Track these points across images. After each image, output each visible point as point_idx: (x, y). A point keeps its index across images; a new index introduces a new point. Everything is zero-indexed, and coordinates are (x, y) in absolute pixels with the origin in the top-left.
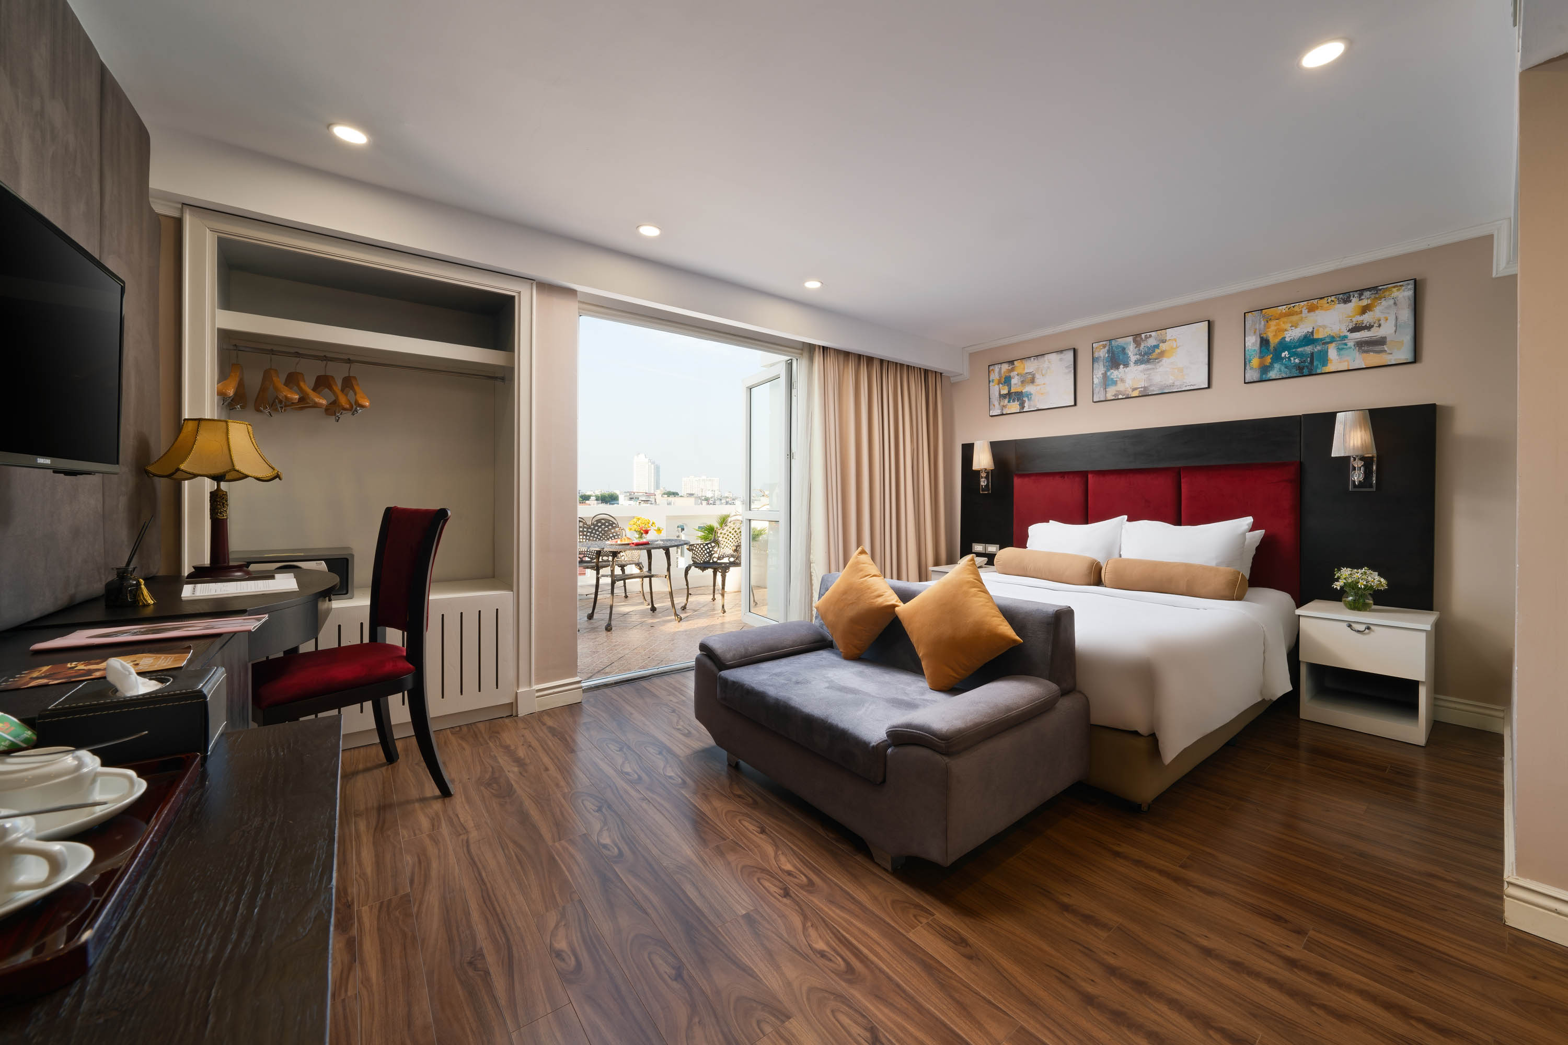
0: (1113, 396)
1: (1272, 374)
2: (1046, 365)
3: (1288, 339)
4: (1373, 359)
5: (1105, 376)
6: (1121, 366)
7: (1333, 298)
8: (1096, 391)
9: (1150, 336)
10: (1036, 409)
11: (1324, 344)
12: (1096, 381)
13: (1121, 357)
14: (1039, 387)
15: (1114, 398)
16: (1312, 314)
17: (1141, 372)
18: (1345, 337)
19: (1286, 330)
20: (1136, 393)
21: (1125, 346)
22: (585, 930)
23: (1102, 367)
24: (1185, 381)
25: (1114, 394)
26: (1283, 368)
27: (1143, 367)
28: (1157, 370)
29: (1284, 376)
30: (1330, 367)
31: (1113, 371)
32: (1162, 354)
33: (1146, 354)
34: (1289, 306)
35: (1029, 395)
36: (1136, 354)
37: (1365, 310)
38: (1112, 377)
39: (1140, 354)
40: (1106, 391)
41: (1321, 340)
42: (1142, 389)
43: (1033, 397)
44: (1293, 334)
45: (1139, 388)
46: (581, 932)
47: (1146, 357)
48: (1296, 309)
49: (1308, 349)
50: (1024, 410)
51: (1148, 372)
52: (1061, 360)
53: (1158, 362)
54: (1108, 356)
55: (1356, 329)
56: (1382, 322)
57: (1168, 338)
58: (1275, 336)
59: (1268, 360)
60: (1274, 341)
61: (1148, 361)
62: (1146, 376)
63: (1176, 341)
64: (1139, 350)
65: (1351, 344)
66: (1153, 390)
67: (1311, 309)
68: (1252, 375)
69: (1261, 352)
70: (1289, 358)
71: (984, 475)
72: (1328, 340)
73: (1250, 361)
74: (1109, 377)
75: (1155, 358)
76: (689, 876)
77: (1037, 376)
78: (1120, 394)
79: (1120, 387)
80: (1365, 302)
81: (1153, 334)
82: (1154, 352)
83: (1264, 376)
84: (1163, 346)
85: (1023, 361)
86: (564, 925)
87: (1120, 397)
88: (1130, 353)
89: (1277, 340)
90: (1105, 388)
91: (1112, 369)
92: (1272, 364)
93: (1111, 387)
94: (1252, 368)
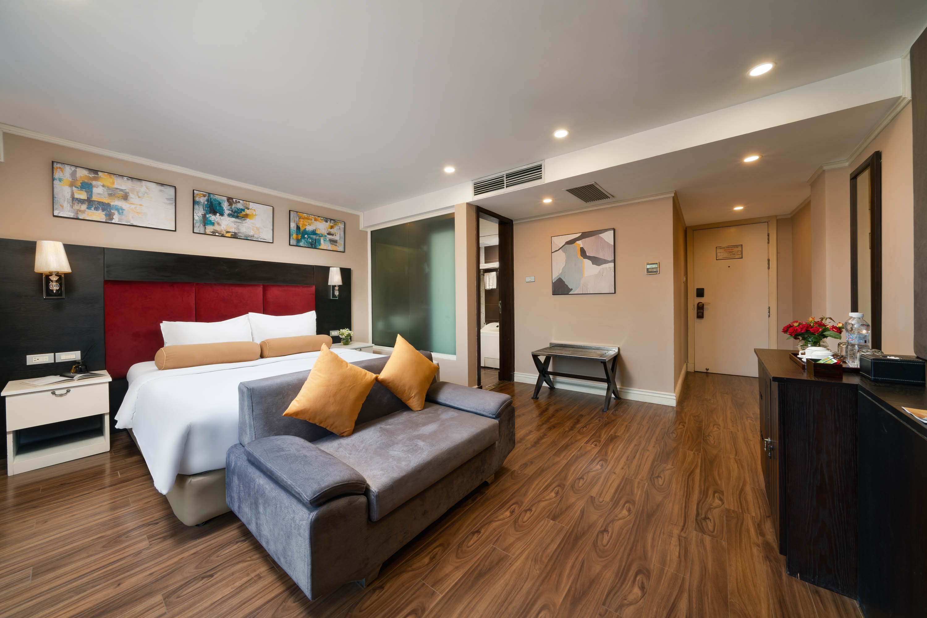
0: (211, 232)
1: (301, 244)
2: (143, 189)
3: (307, 230)
4: (334, 248)
5: (204, 216)
6: (218, 214)
7: (322, 218)
8: (197, 225)
9: (239, 202)
10: (129, 224)
11: (320, 236)
12: (196, 218)
13: (218, 208)
14: (133, 206)
15: (212, 234)
16: (315, 222)
17: (232, 222)
18: (326, 236)
19: (306, 225)
20: (229, 235)
21: (221, 202)
22: (618, 585)
23: (202, 209)
24: (260, 236)
25: (212, 231)
26: (305, 242)
27: (233, 219)
28: (244, 225)
29: (306, 246)
30: (322, 247)
31: (211, 215)
32: (246, 216)
33: (235, 212)
34: (308, 215)
35: (120, 210)
36: (229, 210)
37: (332, 227)
38: (210, 219)
39: (232, 211)
40: (205, 228)
41: (319, 234)
42: (233, 233)
43: (125, 212)
44: (309, 228)
45: (231, 232)
46: (621, 586)
47: (236, 214)
48: (310, 217)
49: (314, 237)
50: (112, 222)
51: (237, 224)
52: (161, 191)
53: (244, 220)
54: (208, 204)
55: (329, 234)
56: (336, 234)
57: (250, 208)
58: (302, 226)
59: (300, 237)
60: (302, 229)
61: (237, 217)
62: (236, 226)
63: (255, 211)
64: (231, 208)
65: (328, 239)
66: (241, 236)
67: (316, 220)
68: (293, 242)
69: (297, 232)
70: (308, 238)
71: (54, 278)
72: (320, 235)
73: (292, 235)
74: (208, 218)
75: (242, 216)
76: (540, 554)
77: (131, 195)
78: (217, 233)
79: (217, 228)
80: (332, 224)
81: (241, 201)
82: (242, 213)
83: (298, 244)
84: (247, 211)
85: (112, 176)
86: (626, 600)
87: (217, 234)
88: (224, 208)
89: (303, 229)
90: (205, 225)
91: (210, 213)
92: (301, 239)
93: (209, 226)
94: (293, 239)
